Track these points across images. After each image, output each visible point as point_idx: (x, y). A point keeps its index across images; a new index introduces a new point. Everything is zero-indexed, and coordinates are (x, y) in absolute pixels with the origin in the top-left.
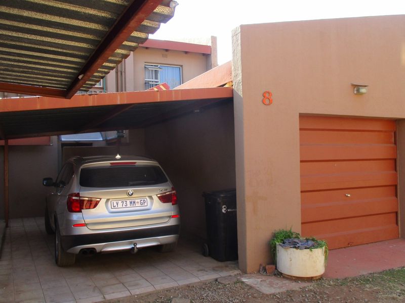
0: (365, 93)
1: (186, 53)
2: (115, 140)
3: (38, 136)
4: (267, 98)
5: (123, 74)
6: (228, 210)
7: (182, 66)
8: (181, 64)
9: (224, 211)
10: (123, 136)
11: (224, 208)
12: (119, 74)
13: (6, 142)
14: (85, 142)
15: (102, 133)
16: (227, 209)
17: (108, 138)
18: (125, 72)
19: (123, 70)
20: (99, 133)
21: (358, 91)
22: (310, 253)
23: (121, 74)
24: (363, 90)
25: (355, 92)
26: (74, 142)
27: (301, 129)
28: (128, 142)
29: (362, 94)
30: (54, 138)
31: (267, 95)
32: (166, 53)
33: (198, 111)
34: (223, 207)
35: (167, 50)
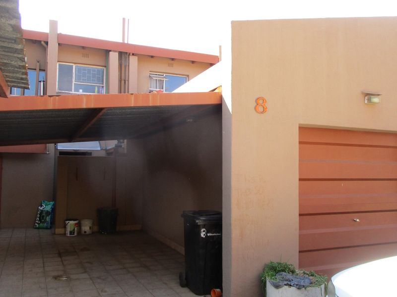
0: (378, 103)
1: (193, 62)
2: (112, 151)
3: (31, 144)
4: (260, 105)
5: (127, 82)
6: (208, 235)
7: (188, 76)
8: (188, 74)
9: (203, 235)
10: (121, 146)
11: (204, 231)
12: (123, 82)
14: (83, 151)
15: (101, 142)
16: (207, 233)
17: (108, 148)
18: (128, 81)
19: (127, 79)
20: (98, 142)
21: (369, 100)
22: (306, 292)
23: (125, 83)
24: (375, 100)
25: (366, 102)
26: (73, 151)
27: (300, 143)
28: (125, 152)
29: (374, 103)
30: (51, 146)
31: (261, 102)
32: (172, 62)
33: (191, 120)
34: (202, 230)
35: (173, 59)
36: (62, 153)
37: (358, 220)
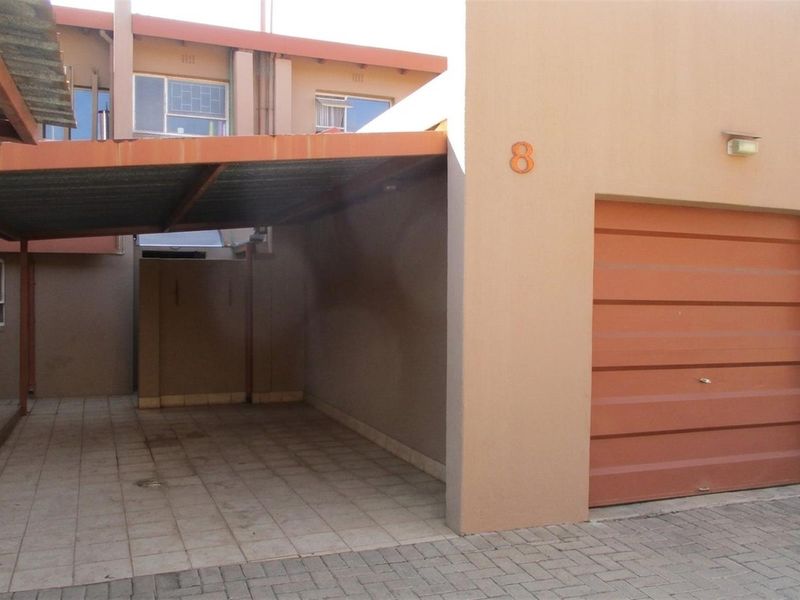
0: (752, 154)
1: (403, 71)
4: (521, 157)
5: (271, 112)
7: (393, 98)
8: (391, 95)
10: (262, 240)
12: (263, 112)
13: (24, 247)
14: (188, 250)
15: (222, 231)
17: (236, 244)
18: (274, 110)
19: (271, 107)
21: (736, 147)
23: (267, 110)
24: (747, 147)
25: (730, 152)
27: (597, 231)
28: (270, 251)
29: (744, 155)
30: (126, 241)
31: (521, 151)
32: (361, 71)
33: (394, 187)
35: (363, 66)
36: (149, 254)
37: (708, 381)
